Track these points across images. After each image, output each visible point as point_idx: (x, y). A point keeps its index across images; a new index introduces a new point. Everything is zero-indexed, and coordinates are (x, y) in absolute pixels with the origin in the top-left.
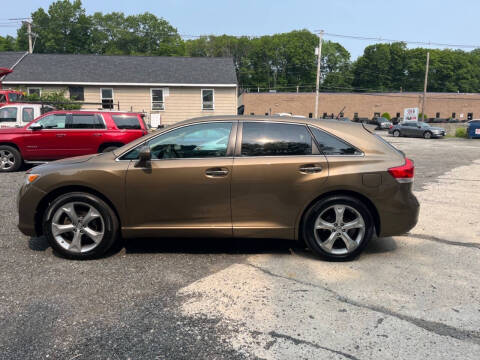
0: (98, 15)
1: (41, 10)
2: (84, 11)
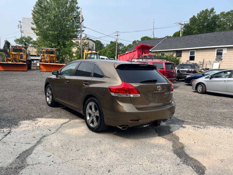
0: (222, 13)
1: (194, 16)
2: (215, 12)
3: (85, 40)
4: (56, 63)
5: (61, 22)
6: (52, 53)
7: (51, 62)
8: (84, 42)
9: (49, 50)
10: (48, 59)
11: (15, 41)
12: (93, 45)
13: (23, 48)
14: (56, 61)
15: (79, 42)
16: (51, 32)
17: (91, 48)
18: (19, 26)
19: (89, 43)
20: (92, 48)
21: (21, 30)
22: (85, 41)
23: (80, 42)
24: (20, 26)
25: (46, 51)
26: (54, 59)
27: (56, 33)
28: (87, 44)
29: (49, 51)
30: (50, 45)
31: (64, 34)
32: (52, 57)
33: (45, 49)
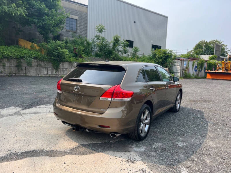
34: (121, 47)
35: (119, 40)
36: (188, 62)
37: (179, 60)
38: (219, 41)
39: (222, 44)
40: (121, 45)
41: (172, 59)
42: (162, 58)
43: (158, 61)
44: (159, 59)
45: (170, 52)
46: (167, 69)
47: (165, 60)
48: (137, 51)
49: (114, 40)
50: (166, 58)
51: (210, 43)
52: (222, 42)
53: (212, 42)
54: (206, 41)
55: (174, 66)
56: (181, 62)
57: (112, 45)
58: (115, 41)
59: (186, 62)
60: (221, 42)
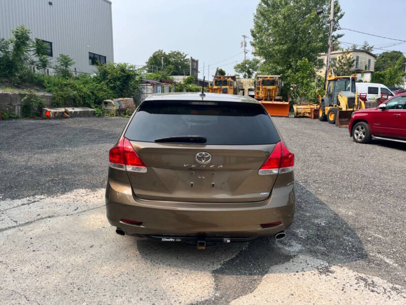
3: (348, 53)
4: (275, 100)
5: (296, 25)
6: (273, 83)
7: (266, 100)
8: (347, 58)
9: (269, 78)
10: (261, 95)
11: (235, 68)
12: (369, 61)
13: (230, 79)
14: (277, 98)
15: (336, 59)
16: (277, 48)
17: (364, 69)
18: (242, 43)
19: (358, 58)
20: (366, 67)
21: (245, 49)
22: (348, 56)
23: (338, 59)
24: (244, 44)
25: (263, 81)
26: (272, 93)
27: (285, 47)
28: (354, 61)
29: (268, 80)
30: (274, 70)
31: (300, 47)
32: (269, 90)
33: (261, 77)
34: (32, 53)
35: (27, 38)
36: (163, 87)
37: (149, 84)
38: (182, 53)
39: (186, 58)
40: (32, 49)
41: (137, 81)
42: (119, 79)
43: (112, 85)
44: (115, 81)
45: (131, 69)
46: (132, 99)
47: (125, 83)
48: (70, 65)
49: (17, 36)
50: (126, 80)
51: (170, 56)
52: (186, 55)
53: (173, 55)
54: (165, 53)
55: (142, 93)
56: (154, 87)
57: (12, 48)
58: (19, 39)
59: (160, 87)
60: (184, 55)
